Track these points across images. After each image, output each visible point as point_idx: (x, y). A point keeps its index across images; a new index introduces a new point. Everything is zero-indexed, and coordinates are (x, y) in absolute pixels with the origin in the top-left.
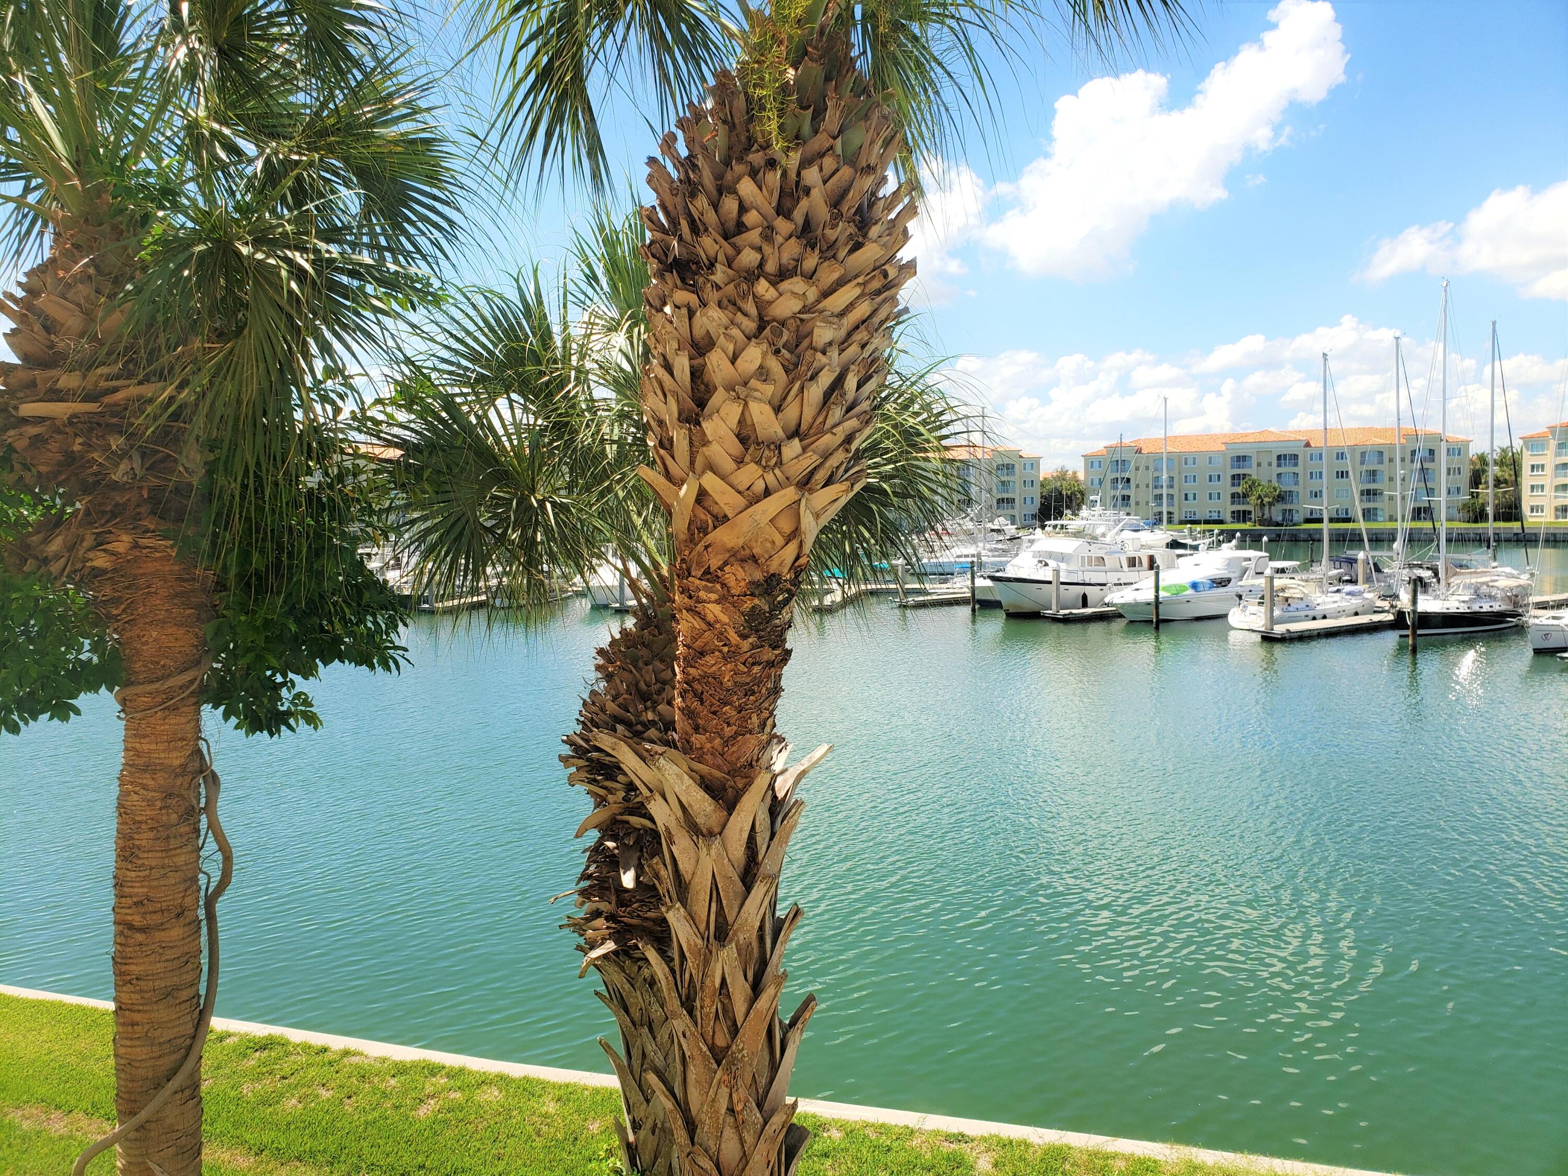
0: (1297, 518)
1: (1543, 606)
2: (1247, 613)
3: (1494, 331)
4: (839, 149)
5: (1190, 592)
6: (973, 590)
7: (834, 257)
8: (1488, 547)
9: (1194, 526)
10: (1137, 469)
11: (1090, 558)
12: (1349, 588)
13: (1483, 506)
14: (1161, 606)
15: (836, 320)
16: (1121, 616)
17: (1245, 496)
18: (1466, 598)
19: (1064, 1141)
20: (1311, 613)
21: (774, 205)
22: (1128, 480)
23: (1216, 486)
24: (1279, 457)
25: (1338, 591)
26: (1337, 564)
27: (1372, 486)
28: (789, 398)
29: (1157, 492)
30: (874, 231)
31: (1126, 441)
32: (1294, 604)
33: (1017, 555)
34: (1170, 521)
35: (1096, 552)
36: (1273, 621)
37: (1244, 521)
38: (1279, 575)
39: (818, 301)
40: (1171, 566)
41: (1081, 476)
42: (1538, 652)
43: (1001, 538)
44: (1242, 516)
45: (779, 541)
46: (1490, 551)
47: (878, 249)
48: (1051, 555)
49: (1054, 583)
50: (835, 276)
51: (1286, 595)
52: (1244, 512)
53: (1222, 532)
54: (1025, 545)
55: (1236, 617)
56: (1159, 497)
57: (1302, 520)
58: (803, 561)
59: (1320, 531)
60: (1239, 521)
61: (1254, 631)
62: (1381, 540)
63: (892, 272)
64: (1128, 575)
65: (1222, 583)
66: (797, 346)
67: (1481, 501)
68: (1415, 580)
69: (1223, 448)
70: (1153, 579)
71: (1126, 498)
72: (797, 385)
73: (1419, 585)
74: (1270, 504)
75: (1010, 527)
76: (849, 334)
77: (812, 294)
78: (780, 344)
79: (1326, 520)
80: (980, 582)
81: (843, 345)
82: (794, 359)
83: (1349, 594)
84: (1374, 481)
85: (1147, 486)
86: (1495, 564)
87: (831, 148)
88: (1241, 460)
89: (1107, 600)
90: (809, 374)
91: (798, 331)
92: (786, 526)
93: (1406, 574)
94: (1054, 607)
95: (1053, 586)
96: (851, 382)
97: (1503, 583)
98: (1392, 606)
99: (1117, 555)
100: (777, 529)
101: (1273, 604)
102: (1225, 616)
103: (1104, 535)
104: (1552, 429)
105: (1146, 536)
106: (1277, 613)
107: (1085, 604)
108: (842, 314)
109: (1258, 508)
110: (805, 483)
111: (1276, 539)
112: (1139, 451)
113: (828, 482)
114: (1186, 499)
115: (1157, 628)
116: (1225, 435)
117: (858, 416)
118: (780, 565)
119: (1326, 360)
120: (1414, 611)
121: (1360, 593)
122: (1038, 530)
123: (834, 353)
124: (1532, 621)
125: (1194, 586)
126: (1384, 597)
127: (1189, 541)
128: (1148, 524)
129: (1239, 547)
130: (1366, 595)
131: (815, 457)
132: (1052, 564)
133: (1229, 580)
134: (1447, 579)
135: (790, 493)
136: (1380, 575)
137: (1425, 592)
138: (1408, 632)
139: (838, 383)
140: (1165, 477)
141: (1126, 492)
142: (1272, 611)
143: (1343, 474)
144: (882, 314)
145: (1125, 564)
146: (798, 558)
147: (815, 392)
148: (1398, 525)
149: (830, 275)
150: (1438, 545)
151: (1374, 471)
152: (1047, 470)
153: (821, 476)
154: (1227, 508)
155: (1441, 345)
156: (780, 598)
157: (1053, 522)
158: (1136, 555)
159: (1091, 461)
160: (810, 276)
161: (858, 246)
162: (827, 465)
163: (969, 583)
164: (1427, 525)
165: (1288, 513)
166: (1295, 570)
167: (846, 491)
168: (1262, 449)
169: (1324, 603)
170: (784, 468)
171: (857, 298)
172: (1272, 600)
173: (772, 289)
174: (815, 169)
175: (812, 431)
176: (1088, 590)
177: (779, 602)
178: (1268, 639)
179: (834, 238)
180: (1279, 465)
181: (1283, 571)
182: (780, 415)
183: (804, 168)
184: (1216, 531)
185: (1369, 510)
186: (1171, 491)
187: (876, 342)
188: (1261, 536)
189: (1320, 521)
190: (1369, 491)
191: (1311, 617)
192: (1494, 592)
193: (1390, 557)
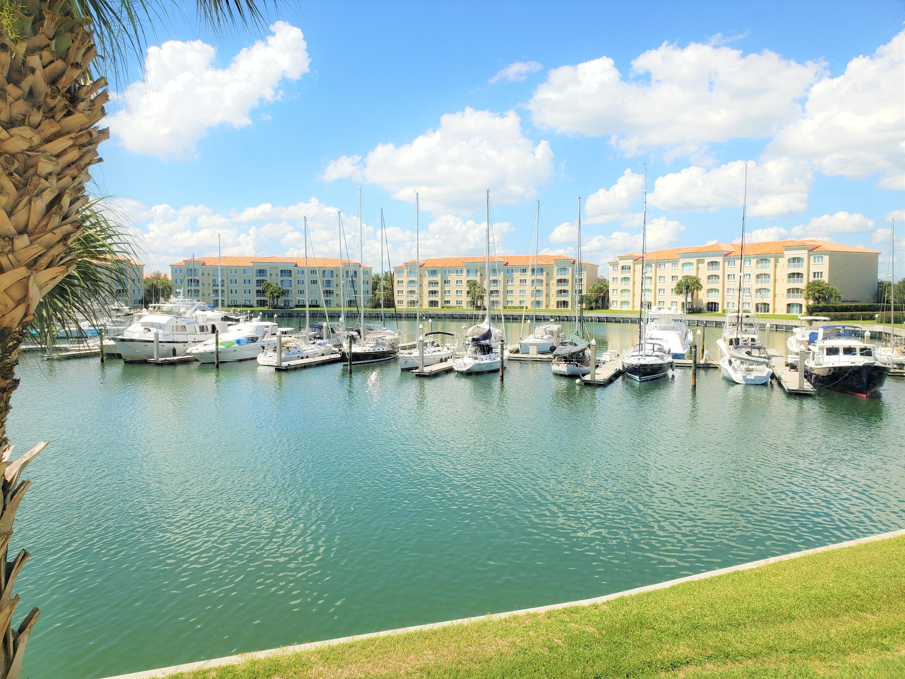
0: (292, 304)
1: (404, 348)
2: (268, 356)
3: (382, 214)
4: (53, 48)
5: (236, 345)
6: (102, 347)
7: (53, 117)
8: (382, 320)
9: (236, 308)
10: (203, 274)
11: (177, 326)
12: (319, 341)
13: (379, 300)
14: (219, 354)
15: (54, 159)
16: (197, 360)
17: (264, 292)
18: (372, 345)
19: (179, 671)
20: (301, 355)
21: (5, 75)
22: (198, 282)
23: (247, 286)
24: (282, 271)
25: (314, 343)
26: (313, 329)
27: (328, 289)
28: (20, 207)
29: (216, 288)
30: (82, 106)
31: (196, 258)
32: (292, 351)
33: (130, 325)
34: (223, 305)
35: (181, 323)
36: (282, 360)
37: (264, 306)
38: (284, 335)
39: (41, 145)
40: (225, 331)
41: (170, 277)
42: (403, 370)
43: (119, 314)
44: (262, 303)
45: (11, 304)
46: (382, 322)
47: (84, 117)
48: (153, 325)
49: (155, 342)
50: (54, 130)
51: (288, 346)
52: (264, 300)
53: (252, 312)
54: (136, 318)
55: (261, 359)
56: (216, 291)
57: (294, 305)
58: (29, 318)
59: (304, 312)
60: (261, 306)
61: (271, 366)
62: (334, 316)
63: (95, 134)
64: (200, 336)
65: (253, 340)
66: (25, 172)
67: (377, 297)
68: (350, 337)
69: (251, 264)
70: (215, 338)
71: (197, 291)
72: (26, 199)
73: (352, 339)
74: (278, 297)
75: (125, 307)
76: (63, 169)
77: (36, 139)
78: (12, 169)
79: (307, 306)
80: (107, 342)
81: (60, 175)
82: (23, 181)
83: (319, 344)
84: (329, 286)
85: (209, 285)
86: (384, 328)
87: (48, 45)
88: (261, 272)
89: (188, 351)
90: (36, 192)
91: (25, 163)
92: (17, 294)
93: (346, 333)
94: (155, 356)
95: (154, 344)
96: (66, 201)
97: (388, 337)
98: (340, 350)
99: (193, 325)
100: (9, 296)
101: (281, 352)
102: (255, 359)
103: (184, 313)
104: (406, 264)
105: (209, 314)
106: (283, 355)
107: (174, 354)
108: (58, 156)
109: (271, 299)
110: (32, 265)
111: (281, 316)
112: (204, 264)
113: (50, 265)
114: (232, 293)
115: (218, 367)
116: (252, 258)
117: (71, 223)
118: (11, 321)
119: (306, 220)
120: (350, 352)
121: (325, 344)
122: (144, 309)
123: (53, 180)
124: (401, 355)
125: (238, 342)
126: (335, 346)
127: (234, 317)
128: (211, 307)
129: (262, 320)
130: (327, 345)
131: (40, 248)
132: (154, 330)
133: (257, 338)
134: (364, 336)
135: (22, 272)
136: (334, 335)
137: (355, 343)
138: (348, 363)
139: (57, 200)
140: (220, 280)
141: (197, 288)
142: (281, 354)
143: (314, 282)
144: (86, 160)
145: (198, 330)
146: (26, 315)
147: (40, 204)
148: (342, 309)
149: (50, 128)
150: (360, 319)
151: (329, 281)
152: (148, 273)
153: (44, 261)
154: (254, 299)
155: (359, 219)
156: (11, 344)
157: (153, 305)
158: (204, 324)
159: (175, 269)
160: (36, 127)
161: (69, 113)
162: (50, 254)
163: (99, 343)
164: (354, 309)
165: (286, 302)
166: (291, 332)
167: (63, 272)
168: (274, 266)
169: (307, 350)
170: (15, 254)
171: (70, 147)
172: (281, 349)
173: (4, 131)
174: (37, 57)
175: (37, 231)
176: (176, 345)
177: (10, 347)
178: (279, 370)
179: (53, 105)
180: (281, 276)
181: (285, 333)
182: (13, 218)
183: (29, 55)
184: (249, 311)
185: (328, 301)
186: (223, 288)
187: (82, 177)
188: (274, 314)
189: (304, 306)
190: (327, 291)
191: (300, 357)
192: (384, 342)
193: (338, 325)
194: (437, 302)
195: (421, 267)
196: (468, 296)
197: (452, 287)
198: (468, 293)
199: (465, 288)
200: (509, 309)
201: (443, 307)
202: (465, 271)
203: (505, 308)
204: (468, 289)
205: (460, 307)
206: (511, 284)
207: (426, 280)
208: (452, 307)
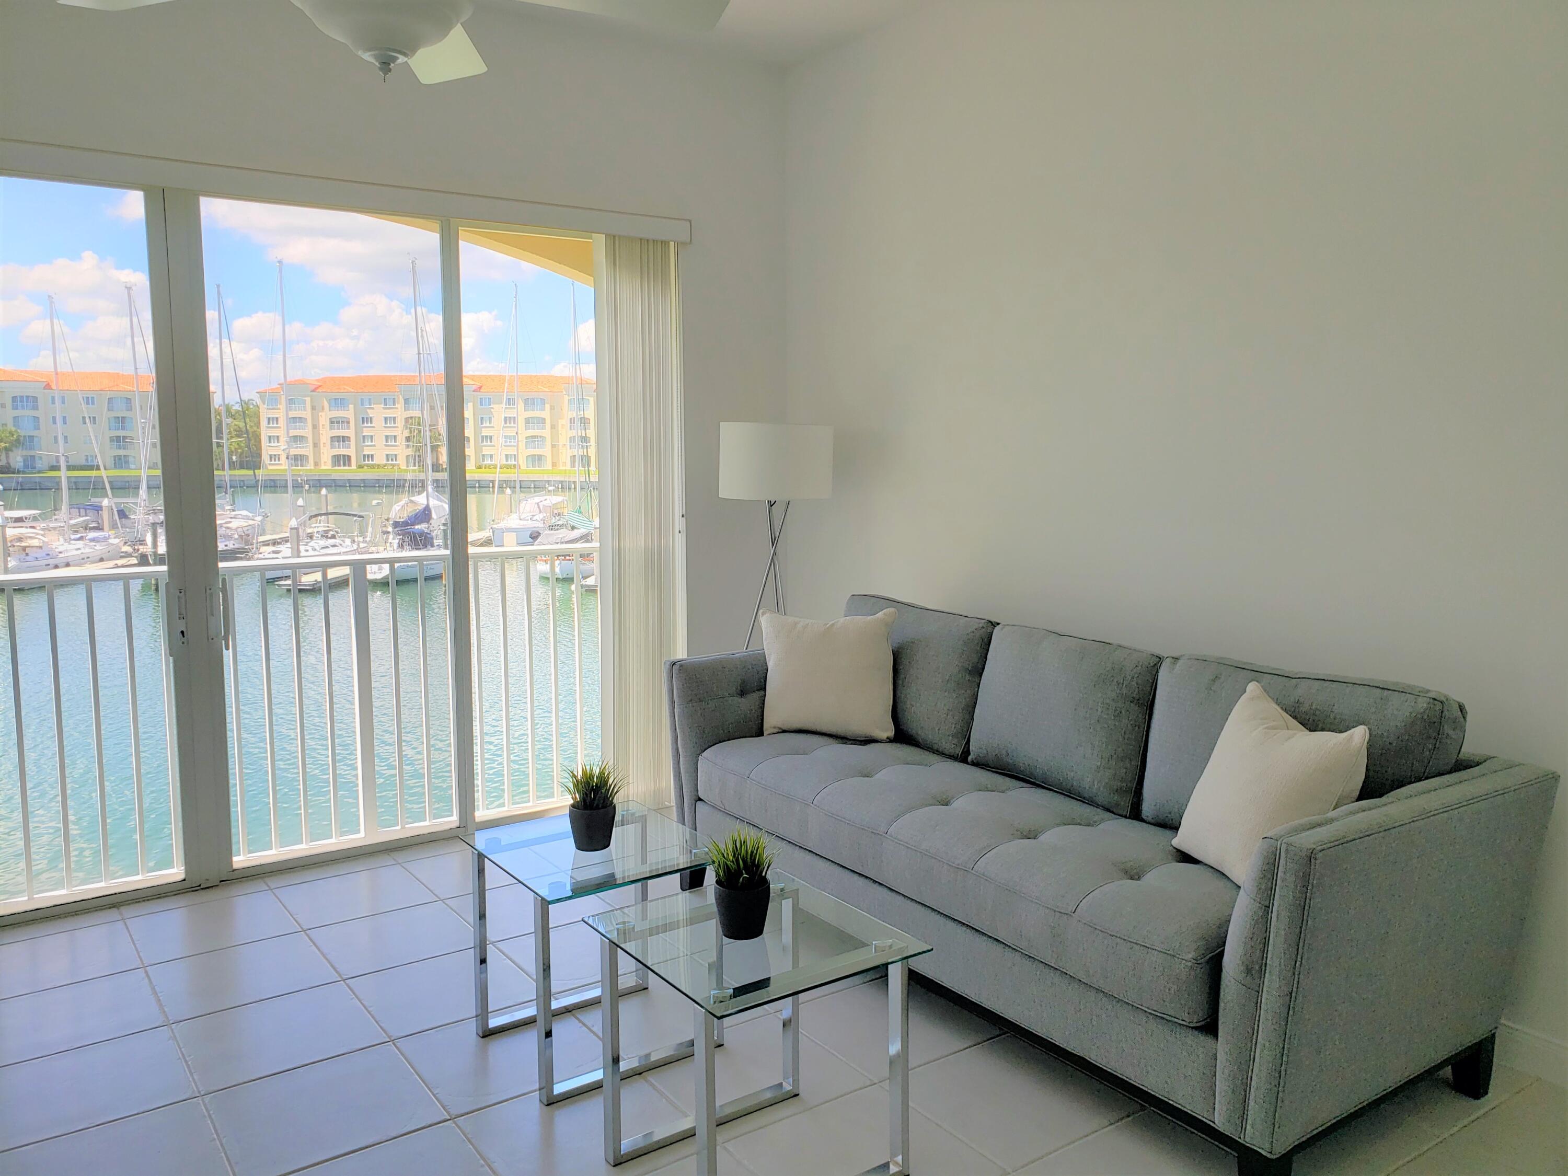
0: (39, 465)
3: (220, 293)
8: (226, 493)
12: (92, 535)
20: (52, 562)
24: (14, 399)
25: (81, 538)
26: (81, 511)
27: (121, 433)
32: (33, 553)
38: (13, 525)
46: (227, 496)
51: (23, 544)
57: (43, 467)
59: (59, 479)
62: (124, 487)
74: (10, 448)
79: (64, 468)
83: (93, 540)
84: (123, 429)
86: (232, 508)
97: (239, 524)
98: (135, 551)
101: (7, 555)
104: (284, 386)
106: (12, 563)
111: (12, 488)
120: (156, 553)
121: (106, 539)
126: (129, 543)
130: (112, 541)
136: (126, 522)
142: (6, 561)
143: (89, 420)
151: (123, 418)
165: (29, 459)
166: (35, 518)
169: (67, 551)
172: (7, 551)
180: (14, 408)
181: (17, 520)
185: (120, 457)
189: (59, 468)
190: (118, 437)
191: (51, 566)
192: (229, 532)
193: (136, 504)
194: (349, 457)
195: (313, 391)
196: (408, 446)
197: (378, 430)
198: (408, 439)
199: (401, 432)
200: (487, 470)
201: (360, 467)
202: (402, 401)
203: (480, 467)
204: (406, 433)
205: (393, 465)
206: (488, 425)
207: (324, 418)
208: (379, 466)
